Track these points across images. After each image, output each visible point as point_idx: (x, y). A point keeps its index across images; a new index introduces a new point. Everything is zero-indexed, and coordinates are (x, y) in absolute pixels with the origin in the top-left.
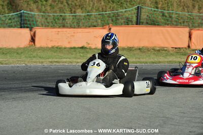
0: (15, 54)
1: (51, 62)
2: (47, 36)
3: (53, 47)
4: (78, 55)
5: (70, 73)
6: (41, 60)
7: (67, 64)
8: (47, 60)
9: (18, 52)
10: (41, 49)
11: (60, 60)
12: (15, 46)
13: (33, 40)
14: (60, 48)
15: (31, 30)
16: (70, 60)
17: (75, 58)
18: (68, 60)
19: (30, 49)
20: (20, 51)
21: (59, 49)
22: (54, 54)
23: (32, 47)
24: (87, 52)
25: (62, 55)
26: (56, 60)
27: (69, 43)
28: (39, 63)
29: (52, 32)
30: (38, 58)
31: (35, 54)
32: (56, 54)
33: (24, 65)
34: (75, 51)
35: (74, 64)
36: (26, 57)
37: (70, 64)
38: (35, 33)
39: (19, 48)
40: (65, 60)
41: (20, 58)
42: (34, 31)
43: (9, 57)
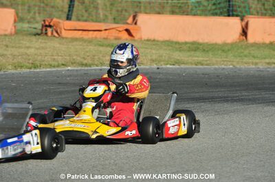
0: (220, 52)
1: (268, 63)
2: (264, 28)
3: (271, 43)
6: (255, 61)
8: (264, 61)
9: (223, 48)
10: (255, 45)
12: (219, 41)
13: (244, 33)
15: (242, 20)
19: (240, 45)
20: (226, 48)
22: (272, 52)
23: (243, 43)
28: (253, 64)
29: (271, 23)
30: (251, 58)
31: (246, 52)
33: (231, 66)
36: (234, 56)
38: (247, 24)
39: (225, 44)
41: (226, 57)
42: (246, 21)
43: (211, 56)
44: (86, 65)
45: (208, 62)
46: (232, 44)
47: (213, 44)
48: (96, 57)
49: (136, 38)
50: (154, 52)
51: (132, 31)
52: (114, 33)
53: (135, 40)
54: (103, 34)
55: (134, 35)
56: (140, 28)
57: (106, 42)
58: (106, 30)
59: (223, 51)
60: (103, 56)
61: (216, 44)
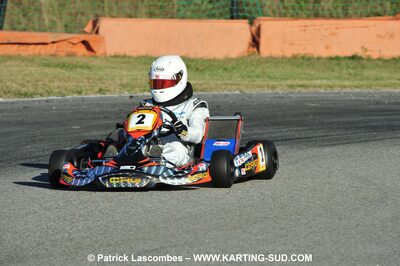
0: (221, 70)
1: (291, 86)
2: (283, 36)
3: (294, 57)
4: (345, 71)
5: (328, 108)
6: (271, 83)
7: (322, 91)
8: (284, 83)
9: (225, 66)
10: (271, 60)
11: (308, 82)
12: (220, 55)
13: (255, 42)
14: (309, 59)
15: (251, 24)
16: (330, 83)
17: (339, 78)
18: (325, 82)
19: (249, 60)
20: (230, 66)
21: (306, 61)
22: (296, 69)
23: (253, 57)
24: (363, 67)
25: (313, 72)
26: (301, 83)
27: (327, 48)
28: (268, 87)
29: (293, 26)
30: (266, 79)
31: (259, 71)
32: (300, 71)
33: (237, 92)
34: (338, 64)
35: (336, 90)
36: (243, 77)
37: (329, 90)
38: (259, 29)
39: (228, 60)
40: (318, 82)
41: (230, 79)
42: (257, 25)
43: (207, 77)
44: (26, 95)
45: (204, 86)
46: (237, 60)
47: (210, 60)
48: (40, 83)
49: (98, 54)
50: (124, 73)
51: (91, 44)
52: (65, 48)
53: (96, 57)
54: (50, 49)
55: (95, 48)
56: (103, 38)
57: (54, 61)
58: (53, 42)
59: (225, 69)
60: (50, 82)
61: (214, 60)
